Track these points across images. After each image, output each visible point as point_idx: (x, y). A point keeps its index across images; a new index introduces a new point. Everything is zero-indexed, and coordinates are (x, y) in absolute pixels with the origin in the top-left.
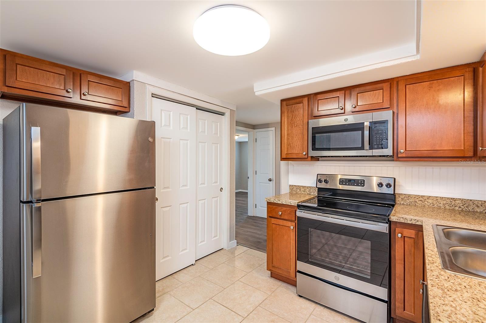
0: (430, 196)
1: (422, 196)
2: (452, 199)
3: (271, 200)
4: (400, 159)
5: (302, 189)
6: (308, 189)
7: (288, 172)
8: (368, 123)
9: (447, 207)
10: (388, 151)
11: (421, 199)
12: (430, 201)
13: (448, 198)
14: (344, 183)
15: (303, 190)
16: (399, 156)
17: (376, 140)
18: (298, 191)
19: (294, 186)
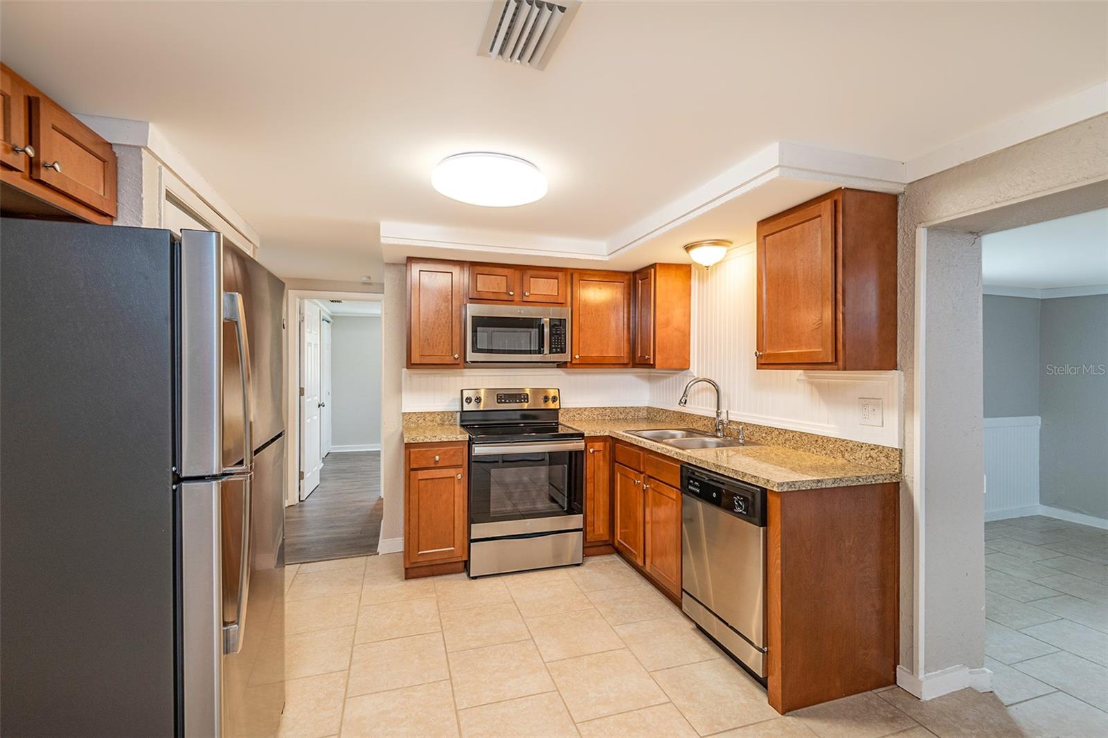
0: (586, 408)
1: (581, 409)
2: (603, 408)
3: (418, 439)
4: (575, 366)
5: (428, 418)
6: (439, 417)
7: (399, 390)
8: (548, 319)
9: (600, 418)
10: (566, 357)
11: (579, 412)
12: (586, 413)
13: (600, 408)
14: (503, 401)
15: (431, 418)
16: (573, 362)
17: (555, 342)
18: (420, 422)
19: (413, 413)
